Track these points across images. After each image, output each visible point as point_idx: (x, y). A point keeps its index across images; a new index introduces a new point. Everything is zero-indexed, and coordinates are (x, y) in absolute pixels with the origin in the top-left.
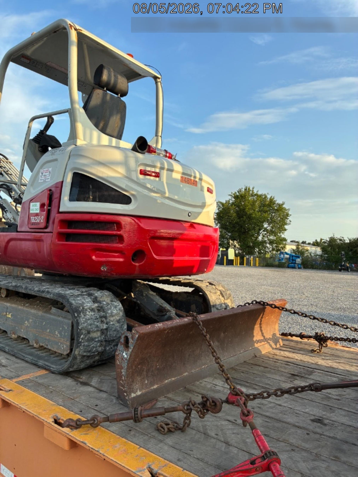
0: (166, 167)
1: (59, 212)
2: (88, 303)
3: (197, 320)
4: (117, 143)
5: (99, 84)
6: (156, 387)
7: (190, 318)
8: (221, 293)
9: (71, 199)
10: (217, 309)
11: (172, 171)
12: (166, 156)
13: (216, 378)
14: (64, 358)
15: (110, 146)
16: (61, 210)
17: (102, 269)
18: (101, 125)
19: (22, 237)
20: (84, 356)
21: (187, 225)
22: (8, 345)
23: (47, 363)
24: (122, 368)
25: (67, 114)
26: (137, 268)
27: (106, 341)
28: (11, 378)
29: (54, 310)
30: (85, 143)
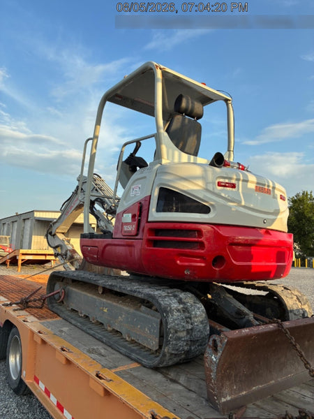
0: (242, 178)
1: (148, 222)
2: (175, 305)
3: (283, 327)
4: (195, 160)
5: (179, 110)
6: (244, 393)
7: (275, 325)
8: (298, 298)
9: (158, 211)
10: (295, 314)
11: (247, 181)
12: (239, 168)
13: (303, 388)
14: (153, 353)
15: (189, 163)
16: (149, 220)
17: (186, 272)
18: (181, 145)
19: (116, 243)
20: (172, 354)
21: (262, 231)
22: (105, 336)
23: (139, 357)
24: (211, 371)
25: (154, 138)
26: (217, 273)
27: (191, 341)
28: (110, 368)
29: (143, 308)
30: (168, 161)
